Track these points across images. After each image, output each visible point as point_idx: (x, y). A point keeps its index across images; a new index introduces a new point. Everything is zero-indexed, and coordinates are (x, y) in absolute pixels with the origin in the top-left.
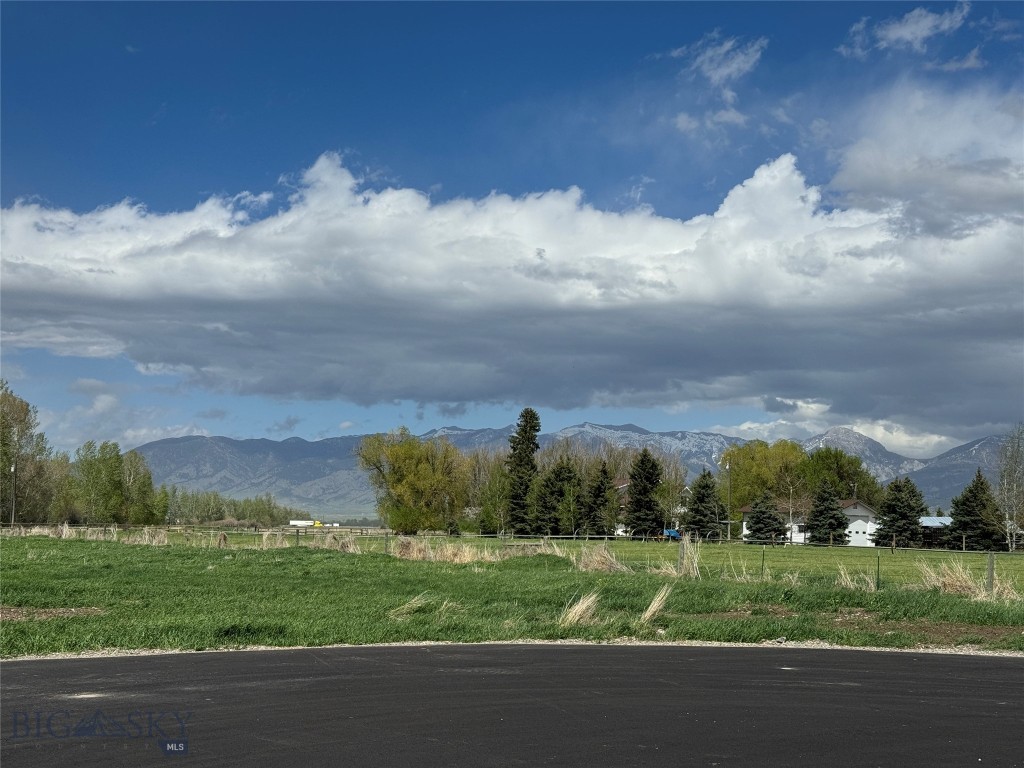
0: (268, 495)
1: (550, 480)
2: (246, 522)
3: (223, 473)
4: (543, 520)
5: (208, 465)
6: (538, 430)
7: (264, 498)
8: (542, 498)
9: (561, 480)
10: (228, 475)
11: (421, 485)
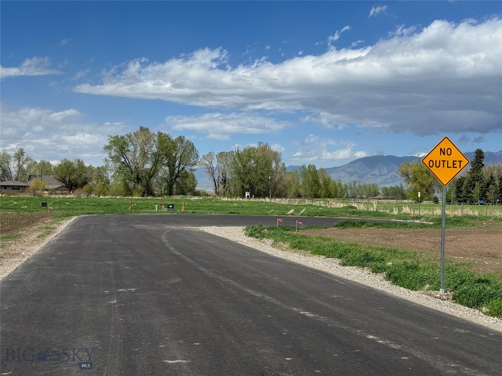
0: (401, 184)
1: (470, 180)
2: (389, 197)
3: (393, 173)
4: (467, 197)
5: (385, 169)
6: (483, 158)
7: (399, 186)
8: (466, 188)
9: (475, 181)
10: (395, 174)
11: (424, 183)
